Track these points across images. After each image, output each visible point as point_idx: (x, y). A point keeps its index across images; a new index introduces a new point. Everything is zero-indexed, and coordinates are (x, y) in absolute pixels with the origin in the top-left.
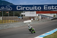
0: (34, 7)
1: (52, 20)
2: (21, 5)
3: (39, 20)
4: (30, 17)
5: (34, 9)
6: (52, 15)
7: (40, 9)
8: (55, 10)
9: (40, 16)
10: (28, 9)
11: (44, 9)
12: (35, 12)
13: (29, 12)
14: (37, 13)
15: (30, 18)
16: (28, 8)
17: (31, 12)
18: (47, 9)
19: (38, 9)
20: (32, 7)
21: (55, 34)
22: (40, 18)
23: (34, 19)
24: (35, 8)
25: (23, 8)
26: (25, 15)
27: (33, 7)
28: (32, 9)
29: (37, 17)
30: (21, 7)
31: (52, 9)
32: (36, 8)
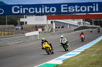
0: (44, 7)
3: (52, 30)
4: (36, 26)
5: (43, 12)
6: (75, 22)
7: (55, 11)
8: (80, 12)
9: (54, 24)
10: (34, 12)
11: (62, 11)
12: (45, 17)
13: (34, 17)
14: (48, 19)
15: (36, 28)
16: (34, 9)
17: (38, 17)
18: (67, 11)
19: (51, 11)
20: (40, 8)
21: (83, 55)
22: (54, 27)
23: (43, 30)
24: (45, 9)
25: (24, 9)
26: (26, 23)
27: (42, 7)
28: (40, 12)
29: (48, 25)
30: (20, 8)
31: (76, 11)
32: (48, 10)
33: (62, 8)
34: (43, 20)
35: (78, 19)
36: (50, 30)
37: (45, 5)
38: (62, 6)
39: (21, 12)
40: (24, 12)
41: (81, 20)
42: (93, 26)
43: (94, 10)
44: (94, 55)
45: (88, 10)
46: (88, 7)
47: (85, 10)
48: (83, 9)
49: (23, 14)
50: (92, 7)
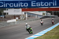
0: (20, 3)
1: (41, 19)
2: (3, 2)
3: (25, 19)
4: (14, 16)
5: (19, 6)
6: (41, 13)
7: (27, 6)
10: (13, 6)
11: (32, 5)
12: (21, 10)
13: (13, 10)
14: (23, 11)
15: (14, 17)
16: (13, 4)
18: (35, 6)
19: (25, 6)
20: (17, 4)
23: (19, 18)
25: (6, 4)
26: (8, 13)
27: (18, 3)
28: (17, 6)
29: (23, 15)
30: (4, 3)
31: (42, 5)
33: (32, 4)
34: (19, 12)
35: (43, 11)
36: (24, 19)
37: (21, 1)
38: (32, 2)
39: (4, 6)
40: (6, 6)
41: (45, 12)
42: (53, 16)
43: (54, 5)
44: (53, 36)
45: (50, 5)
46: (50, 3)
47: (48, 5)
48: (46, 4)
49: (6, 8)
50: (52, 3)
